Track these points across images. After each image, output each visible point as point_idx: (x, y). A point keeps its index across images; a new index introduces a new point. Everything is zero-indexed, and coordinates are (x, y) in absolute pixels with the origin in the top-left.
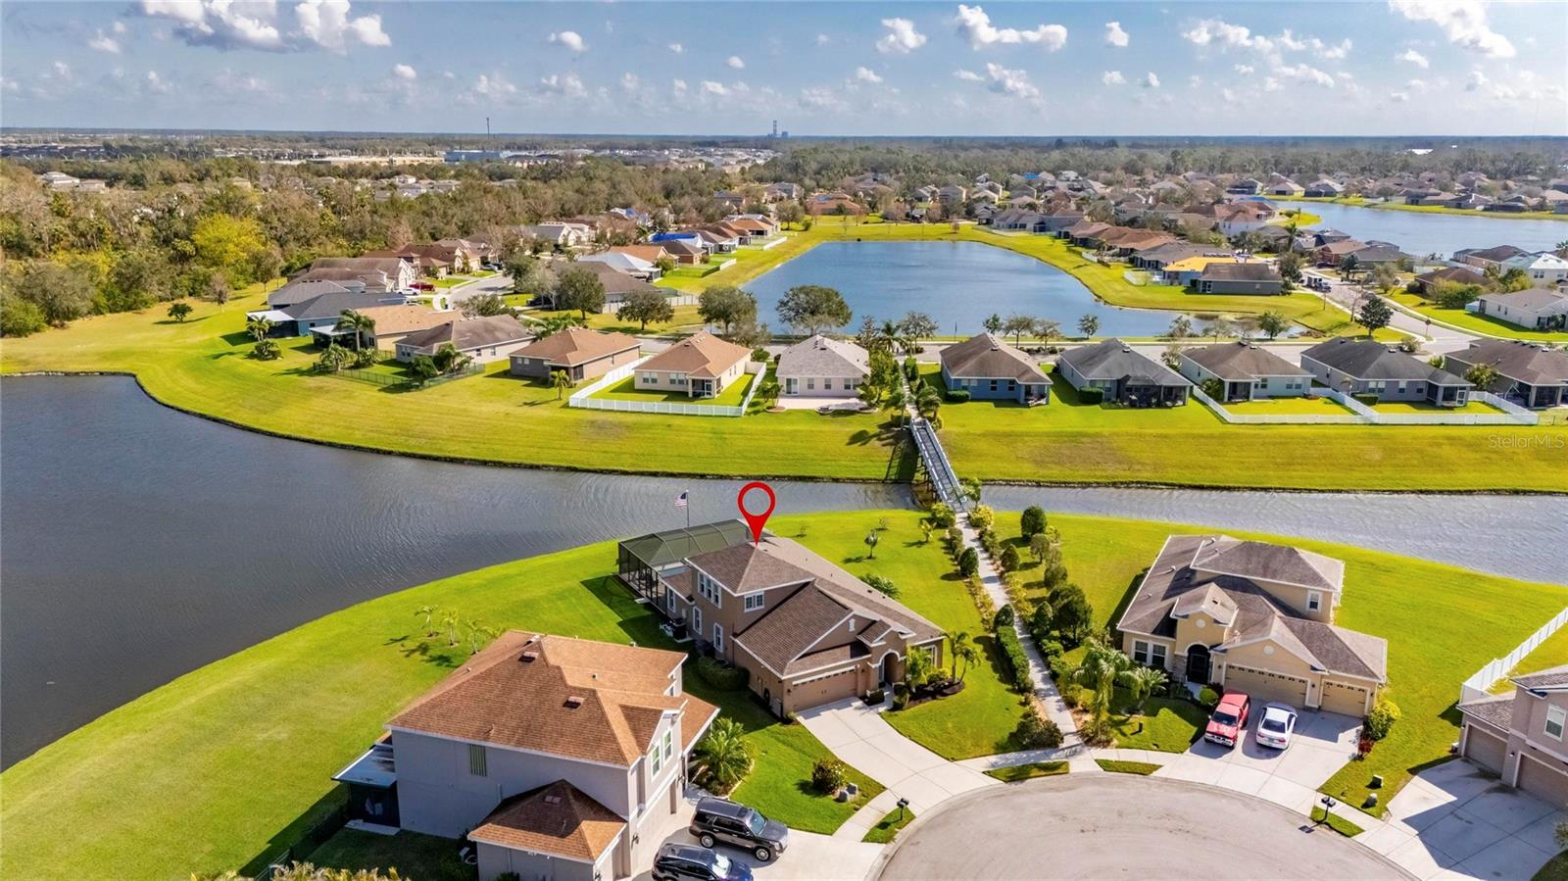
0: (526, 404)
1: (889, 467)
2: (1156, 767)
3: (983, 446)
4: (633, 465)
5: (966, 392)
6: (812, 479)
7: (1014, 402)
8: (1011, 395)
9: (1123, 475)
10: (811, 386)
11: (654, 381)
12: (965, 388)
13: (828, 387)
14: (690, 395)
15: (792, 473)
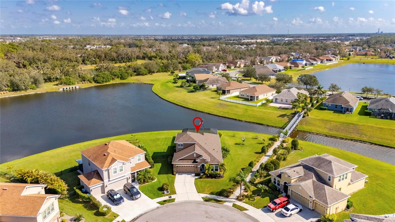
0: (212, 98)
1: (285, 124)
2: (246, 210)
3: (317, 123)
4: (222, 114)
5: (326, 107)
6: (262, 124)
7: (341, 112)
8: (340, 110)
9: (357, 137)
10: (282, 101)
11: (243, 95)
12: (327, 106)
13: (287, 101)
14: (250, 100)
15: (257, 122)
